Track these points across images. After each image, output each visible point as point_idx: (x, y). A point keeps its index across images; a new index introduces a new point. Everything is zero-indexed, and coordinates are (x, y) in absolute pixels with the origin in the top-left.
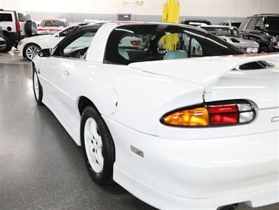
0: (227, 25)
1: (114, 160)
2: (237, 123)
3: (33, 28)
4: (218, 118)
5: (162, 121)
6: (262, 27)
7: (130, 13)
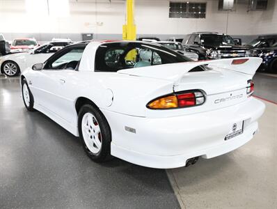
0: (173, 41)
1: (111, 140)
2: (195, 105)
3: (6, 47)
4: (183, 102)
5: (148, 107)
6: (199, 43)
7: (91, 32)
